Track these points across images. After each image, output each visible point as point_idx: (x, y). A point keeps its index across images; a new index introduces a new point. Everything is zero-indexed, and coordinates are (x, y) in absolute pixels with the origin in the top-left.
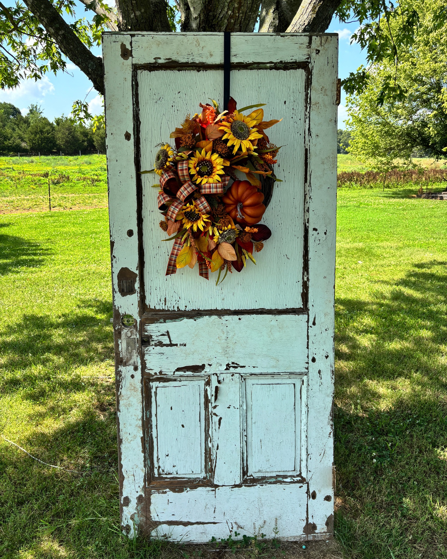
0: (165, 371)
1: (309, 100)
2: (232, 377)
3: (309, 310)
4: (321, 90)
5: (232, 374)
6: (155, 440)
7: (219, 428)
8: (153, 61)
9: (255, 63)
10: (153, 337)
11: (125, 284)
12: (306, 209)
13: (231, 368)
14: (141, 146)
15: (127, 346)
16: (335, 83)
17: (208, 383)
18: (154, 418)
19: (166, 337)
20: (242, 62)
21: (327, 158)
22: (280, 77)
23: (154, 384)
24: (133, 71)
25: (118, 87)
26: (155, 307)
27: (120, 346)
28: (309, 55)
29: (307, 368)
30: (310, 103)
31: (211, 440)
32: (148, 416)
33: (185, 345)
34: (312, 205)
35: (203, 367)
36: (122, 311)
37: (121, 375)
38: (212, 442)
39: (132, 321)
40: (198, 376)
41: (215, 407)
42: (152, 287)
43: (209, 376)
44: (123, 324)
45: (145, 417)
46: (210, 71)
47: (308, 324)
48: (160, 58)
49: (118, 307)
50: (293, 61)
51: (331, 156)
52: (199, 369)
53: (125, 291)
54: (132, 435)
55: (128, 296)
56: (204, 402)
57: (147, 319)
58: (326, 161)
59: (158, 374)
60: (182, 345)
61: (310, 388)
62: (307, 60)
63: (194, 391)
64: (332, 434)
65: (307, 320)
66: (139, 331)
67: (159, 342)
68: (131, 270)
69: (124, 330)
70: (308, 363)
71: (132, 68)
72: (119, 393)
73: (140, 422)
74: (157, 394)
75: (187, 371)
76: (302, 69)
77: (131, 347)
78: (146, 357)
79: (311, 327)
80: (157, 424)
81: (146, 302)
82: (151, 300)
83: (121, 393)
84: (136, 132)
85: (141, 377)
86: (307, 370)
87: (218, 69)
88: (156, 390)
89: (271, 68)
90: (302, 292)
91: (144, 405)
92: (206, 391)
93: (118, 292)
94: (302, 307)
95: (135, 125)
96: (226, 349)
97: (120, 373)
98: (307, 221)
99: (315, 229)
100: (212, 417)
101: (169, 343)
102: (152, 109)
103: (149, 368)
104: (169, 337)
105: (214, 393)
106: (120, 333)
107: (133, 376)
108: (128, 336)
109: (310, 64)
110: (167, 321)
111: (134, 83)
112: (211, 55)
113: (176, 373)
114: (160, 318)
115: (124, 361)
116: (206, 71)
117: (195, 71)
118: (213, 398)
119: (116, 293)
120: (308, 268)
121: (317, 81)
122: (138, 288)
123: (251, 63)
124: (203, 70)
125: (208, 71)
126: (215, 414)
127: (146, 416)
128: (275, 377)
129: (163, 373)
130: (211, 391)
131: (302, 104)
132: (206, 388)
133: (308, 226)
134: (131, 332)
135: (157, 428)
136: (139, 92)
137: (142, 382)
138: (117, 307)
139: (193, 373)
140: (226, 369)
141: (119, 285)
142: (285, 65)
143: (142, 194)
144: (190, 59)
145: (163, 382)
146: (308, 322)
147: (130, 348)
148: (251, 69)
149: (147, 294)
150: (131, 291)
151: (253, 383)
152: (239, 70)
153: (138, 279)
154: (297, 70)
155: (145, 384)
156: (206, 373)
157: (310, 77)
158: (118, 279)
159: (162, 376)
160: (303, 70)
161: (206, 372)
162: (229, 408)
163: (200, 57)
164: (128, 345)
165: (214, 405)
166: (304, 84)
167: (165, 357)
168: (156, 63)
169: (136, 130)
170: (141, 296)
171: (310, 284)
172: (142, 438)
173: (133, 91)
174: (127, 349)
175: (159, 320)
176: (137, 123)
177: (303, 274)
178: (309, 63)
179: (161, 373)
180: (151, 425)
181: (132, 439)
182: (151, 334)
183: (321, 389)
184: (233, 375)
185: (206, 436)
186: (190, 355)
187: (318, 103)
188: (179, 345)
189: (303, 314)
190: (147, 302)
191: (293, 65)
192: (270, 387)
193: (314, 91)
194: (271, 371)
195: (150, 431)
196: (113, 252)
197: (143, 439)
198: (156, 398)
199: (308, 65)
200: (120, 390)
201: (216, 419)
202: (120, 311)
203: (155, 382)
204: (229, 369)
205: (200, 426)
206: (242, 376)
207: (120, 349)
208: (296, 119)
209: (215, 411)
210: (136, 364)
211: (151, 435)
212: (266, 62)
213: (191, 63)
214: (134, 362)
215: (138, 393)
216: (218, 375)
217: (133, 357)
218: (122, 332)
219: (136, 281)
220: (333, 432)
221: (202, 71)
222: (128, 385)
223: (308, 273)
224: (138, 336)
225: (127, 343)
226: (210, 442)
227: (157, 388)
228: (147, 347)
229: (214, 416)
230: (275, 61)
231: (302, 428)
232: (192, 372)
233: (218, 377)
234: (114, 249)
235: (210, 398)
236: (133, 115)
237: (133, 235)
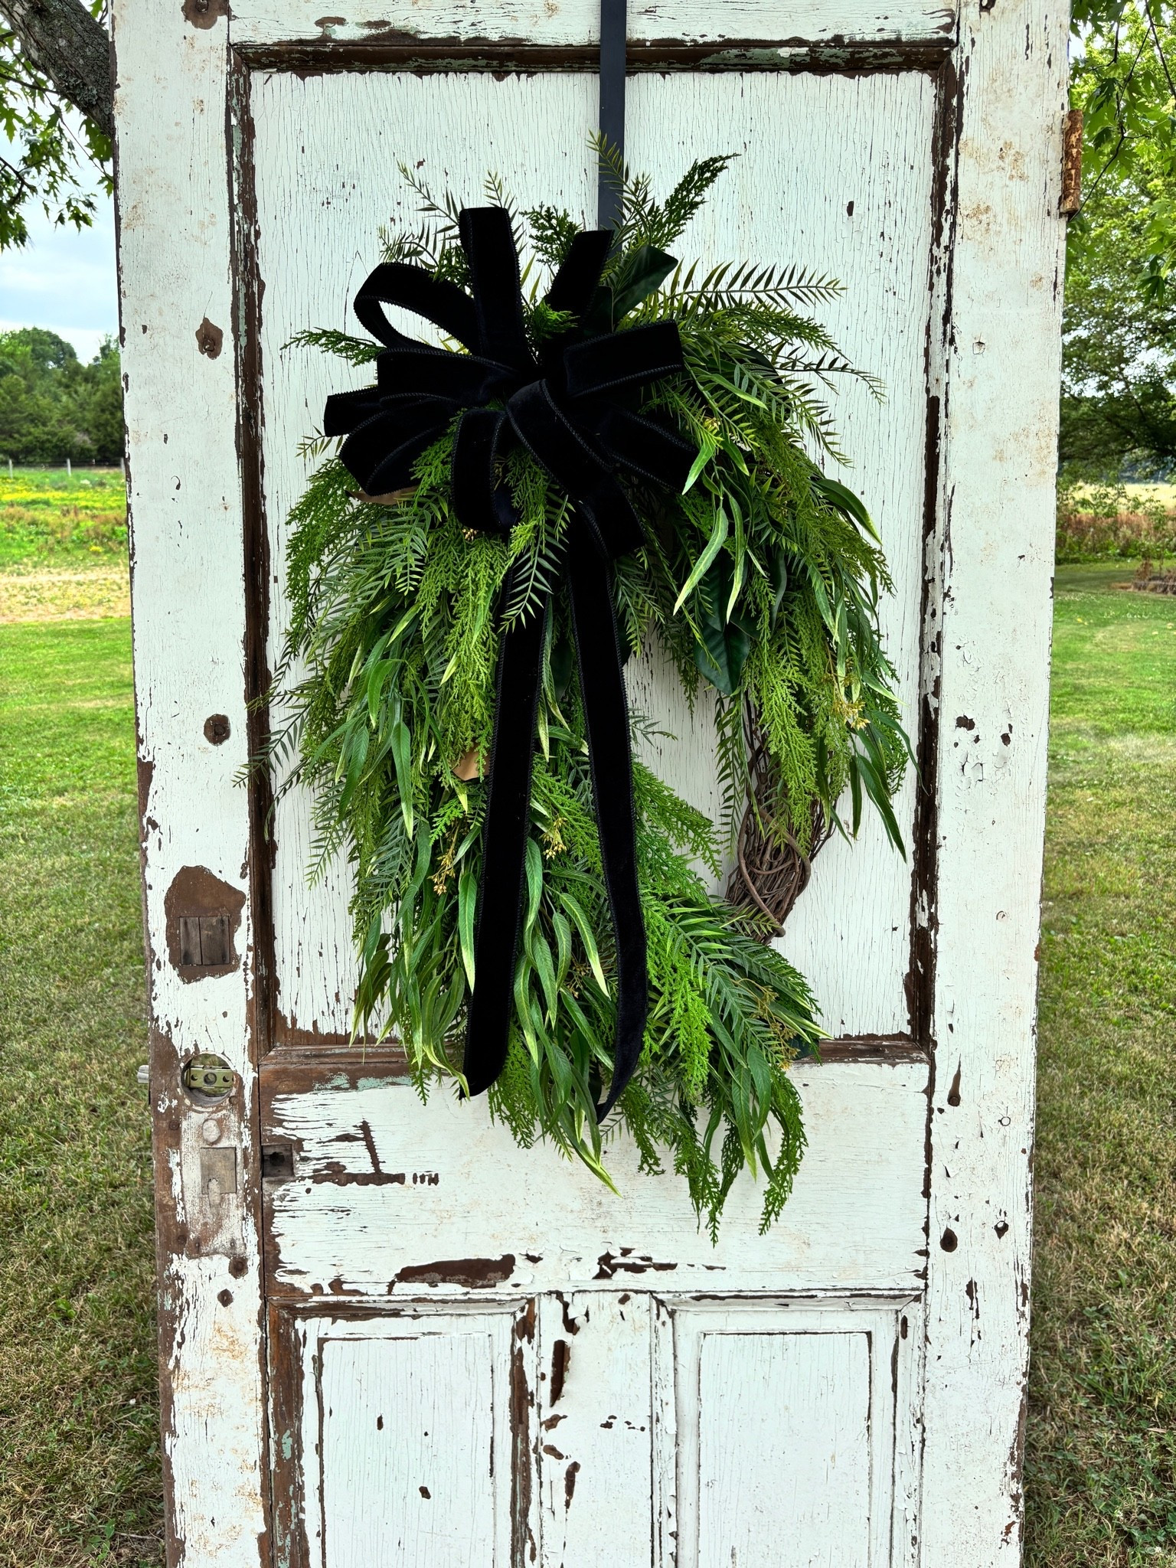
0: (353, 1278)
1: (948, 197)
2: (622, 1308)
3: (935, 1044)
4: (1001, 157)
5: (621, 1295)
6: (314, 1544)
7: (568, 1504)
8: (315, 32)
9: (729, 43)
10: (306, 1145)
11: (194, 934)
12: (930, 639)
13: (621, 1271)
14: (265, 381)
15: (203, 1177)
16: (1057, 129)
17: (525, 1328)
18: (309, 1460)
19: (359, 1148)
20: (679, 36)
21: (1016, 436)
22: (833, 104)
23: (311, 1329)
24: (230, 74)
25: (169, 138)
26: (315, 1023)
27: (176, 1179)
28: (952, 15)
29: (923, 1275)
30: (954, 211)
31: (533, 1550)
32: (287, 1454)
33: (434, 1180)
34: (953, 625)
35: (506, 1266)
36: (182, 1041)
37: (181, 1292)
38: (538, 1558)
39: (225, 1080)
40: (488, 1301)
41: (552, 1423)
42: (304, 946)
43: (531, 1301)
44: (190, 1089)
45: (273, 1459)
46: (547, 76)
47: (930, 1102)
48: (340, 21)
49: (168, 1024)
50: (886, 36)
51: (1034, 429)
52: (491, 1275)
53: (197, 959)
54: (223, 1526)
55: (208, 980)
56: (512, 1400)
57: (280, 1074)
58: (1011, 447)
59: (327, 1290)
60: (423, 1178)
61: (932, 1351)
62: (942, 34)
63: (470, 1358)
64: (1015, 1529)
65: (925, 1084)
66: (251, 1120)
67: (328, 1166)
68: (218, 876)
69: (193, 1114)
70: (925, 1253)
71: (228, 61)
72: (171, 1364)
73: (255, 1479)
74: (321, 1365)
75: (444, 1281)
76: (923, 70)
77: (221, 1183)
78: (280, 1223)
79: (941, 1111)
80: (322, 1481)
81: (280, 1006)
82: (302, 993)
83: (177, 1361)
84: (242, 321)
85: (259, 1302)
86: (921, 1283)
87: (580, 70)
88: (321, 1349)
89: (795, 67)
90: (906, 969)
91: (270, 1411)
92: (517, 1357)
93: (169, 966)
94: (907, 1030)
95: (241, 295)
96: (599, 1198)
97: (178, 1283)
98: (931, 688)
99: (965, 723)
100: (539, 1461)
101: (366, 1167)
102: (311, 232)
103: (290, 1267)
104: (371, 1148)
105: (548, 1369)
106: (175, 1129)
107: (225, 1298)
108: (206, 1141)
109: (954, 53)
110: (361, 1082)
111: (234, 121)
112: (552, 9)
113: (399, 1287)
114: (336, 1072)
115: (192, 1236)
116: (531, 74)
117: (488, 77)
118: (546, 1387)
119: (159, 968)
120: (934, 878)
121: (983, 120)
122: (249, 948)
123: (713, 44)
124: (518, 73)
125: (538, 77)
126: (552, 1450)
127: (279, 1453)
128: (791, 1308)
129: (345, 1287)
130: (538, 1361)
131: (921, 214)
132: (518, 1344)
133: (936, 710)
134: (220, 1122)
135: (321, 1500)
136: (257, 160)
137: (261, 1322)
138: (162, 1023)
139: (465, 1290)
140: (599, 1276)
141: (171, 939)
142: (852, 54)
143: (267, 573)
144: (466, 23)
145: (348, 1319)
146: (930, 1091)
147: (214, 1185)
148: (714, 69)
149: (284, 973)
150: (220, 961)
151: (705, 1330)
152: (663, 74)
153: (245, 912)
154: (903, 74)
155: (275, 1330)
156: (519, 1290)
157: (955, 102)
158: (168, 913)
159: (342, 1298)
160: (927, 78)
161: (516, 1286)
162: (608, 1425)
163: (506, 15)
164: (208, 1173)
165: (547, 1413)
166: (928, 134)
167: (357, 1225)
168: (324, 40)
169: (242, 313)
170: (258, 980)
171: (943, 942)
172: (261, 1538)
173: (229, 153)
174: (205, 1189)
175: (329, 1080)
176: (249, 285)
177: (914, 900)
178: (952, 44)
179: (337, 1285)
180: (301, 1488)
181: (223, 1541)
182: (300, 1134)
183: (974, 1355)
184: (624, 1300)
185: (514, 1531)
186: (453, 1219)
187: (988, 209)
188: (409, 1179)
189: (913, 1061)
190: (285, 1005)
191: (885, 55)
192: (771, 1345)
193: (972, 161)
194: (778, 1283)
195: (293, 1511)
196: (150, 806)
197: (266, 1544)
198: (318, 1381)
199: (948, 53)
200: (176, 1351)
201: (554, 1471)
202: (176, 1042)
203: (317, 1319)
204: (609, 1276)
205: (494, 1495)
206: (661, 1303)
207: (176, 1190)
208: (892, 276)
209: (550, 1438)
210: (239, 1250)
211: (301, 1523)
212: (777, 38)
213: (471, 41)
214: (233, 1242)
215: (248, 1363)
216: (567, 1298)
217: (226, 1222)
218: (184, 1125)
219: (238, 922)
220: (1022, 1525)
221: (513, 76)
222: (206, 1330)
223: (933, 898)
224: (247, 1141)
225: (202, 1165)
226: (533, 1558)
227: (321, 1342)
228: (281, 1182)
229: (548, 1459)
230: (812, 37)
231: (900, 1505)
232: (464, 1284)
233: (566, 1306)
234: (151, 792)
235: (531, 1386)
236: (233, 252)
237: (227, 737)
